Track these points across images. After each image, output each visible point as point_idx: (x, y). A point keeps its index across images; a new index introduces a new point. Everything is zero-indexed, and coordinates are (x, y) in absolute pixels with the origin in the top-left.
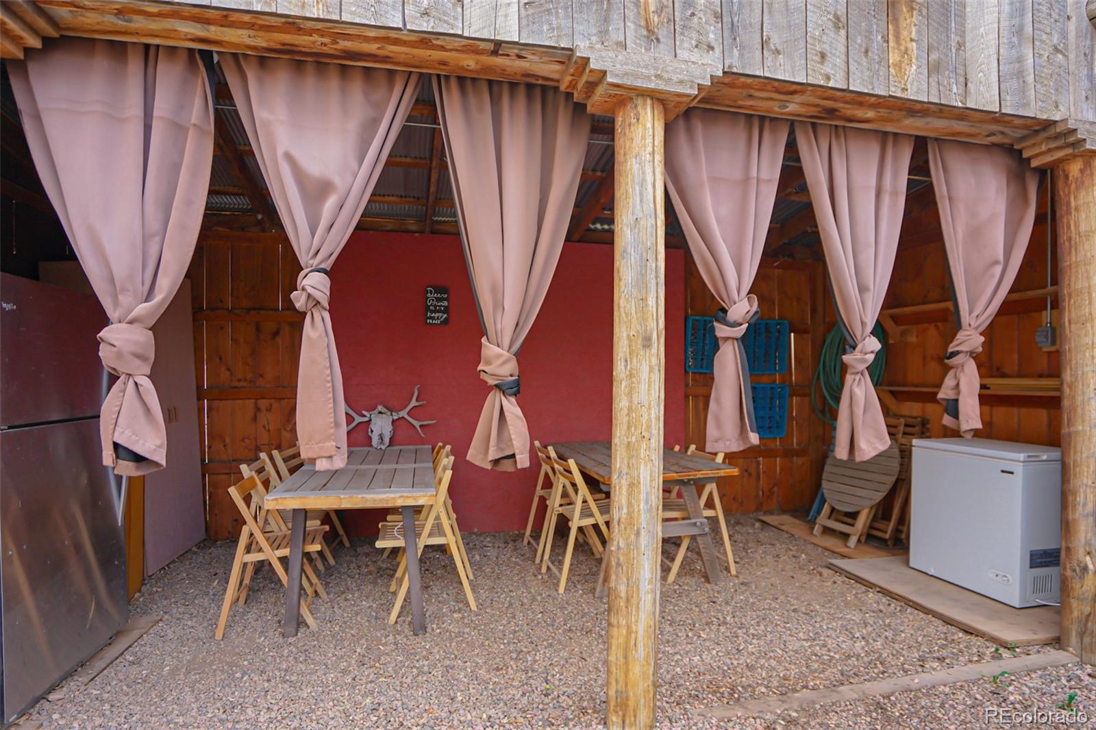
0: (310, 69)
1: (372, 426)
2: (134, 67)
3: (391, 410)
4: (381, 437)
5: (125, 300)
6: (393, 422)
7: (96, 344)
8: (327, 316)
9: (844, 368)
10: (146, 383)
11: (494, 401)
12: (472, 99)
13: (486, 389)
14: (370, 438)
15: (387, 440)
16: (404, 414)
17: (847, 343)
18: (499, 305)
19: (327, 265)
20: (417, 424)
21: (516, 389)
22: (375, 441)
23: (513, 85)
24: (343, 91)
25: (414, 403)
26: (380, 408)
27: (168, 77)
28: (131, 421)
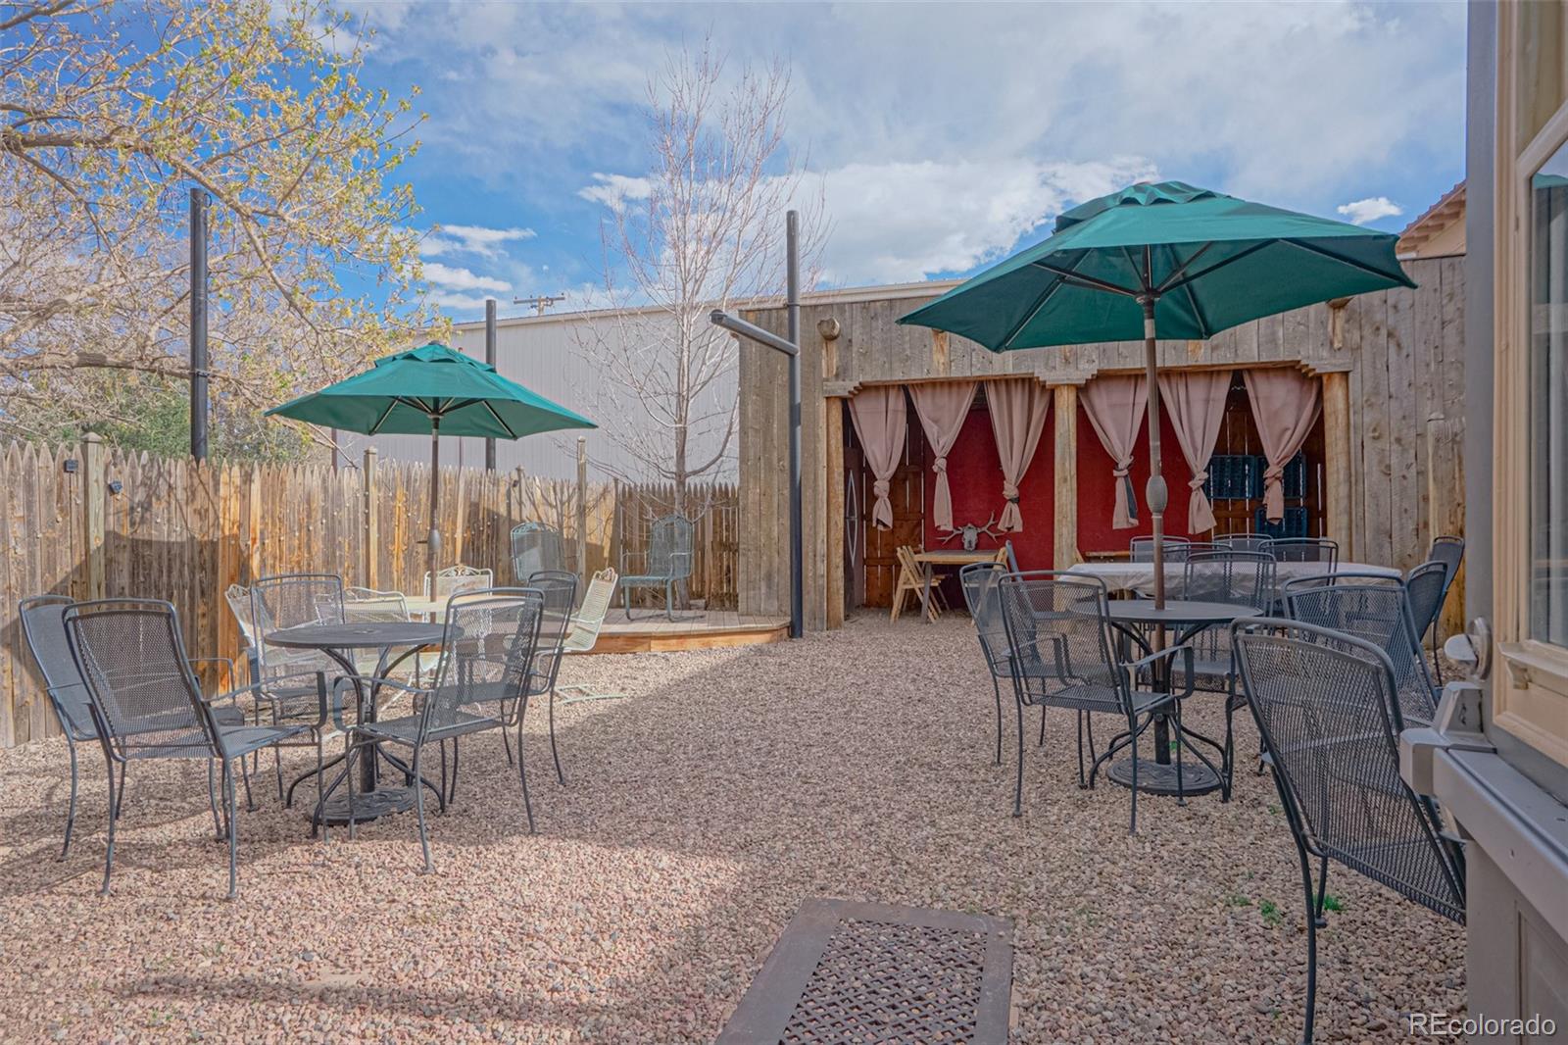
0: (938, 387)
1: (964, 536)
2: (883, 393)
3: (976, 526)
4: (970, 542)
5: (882, 473)
6: (978, 534)
7: (872, 487)
8: (945, 475)
9: (1190, 490)
10: (887, 499)
11: (1009, 505)
12: (999, 387)
13: (1005, 501)
14: (963, 544)
15: (973, 545)
16: (985, 529)
17: (1190, 476)
19: (946, 455)
20: (993, 536)
21: (1017, 501)
22: (966, 546)
23: (1016, 380)
24: (950, 393)
25: (991, 522)
26: (969, 525)
27: (892, 394)
28: (883, 512)
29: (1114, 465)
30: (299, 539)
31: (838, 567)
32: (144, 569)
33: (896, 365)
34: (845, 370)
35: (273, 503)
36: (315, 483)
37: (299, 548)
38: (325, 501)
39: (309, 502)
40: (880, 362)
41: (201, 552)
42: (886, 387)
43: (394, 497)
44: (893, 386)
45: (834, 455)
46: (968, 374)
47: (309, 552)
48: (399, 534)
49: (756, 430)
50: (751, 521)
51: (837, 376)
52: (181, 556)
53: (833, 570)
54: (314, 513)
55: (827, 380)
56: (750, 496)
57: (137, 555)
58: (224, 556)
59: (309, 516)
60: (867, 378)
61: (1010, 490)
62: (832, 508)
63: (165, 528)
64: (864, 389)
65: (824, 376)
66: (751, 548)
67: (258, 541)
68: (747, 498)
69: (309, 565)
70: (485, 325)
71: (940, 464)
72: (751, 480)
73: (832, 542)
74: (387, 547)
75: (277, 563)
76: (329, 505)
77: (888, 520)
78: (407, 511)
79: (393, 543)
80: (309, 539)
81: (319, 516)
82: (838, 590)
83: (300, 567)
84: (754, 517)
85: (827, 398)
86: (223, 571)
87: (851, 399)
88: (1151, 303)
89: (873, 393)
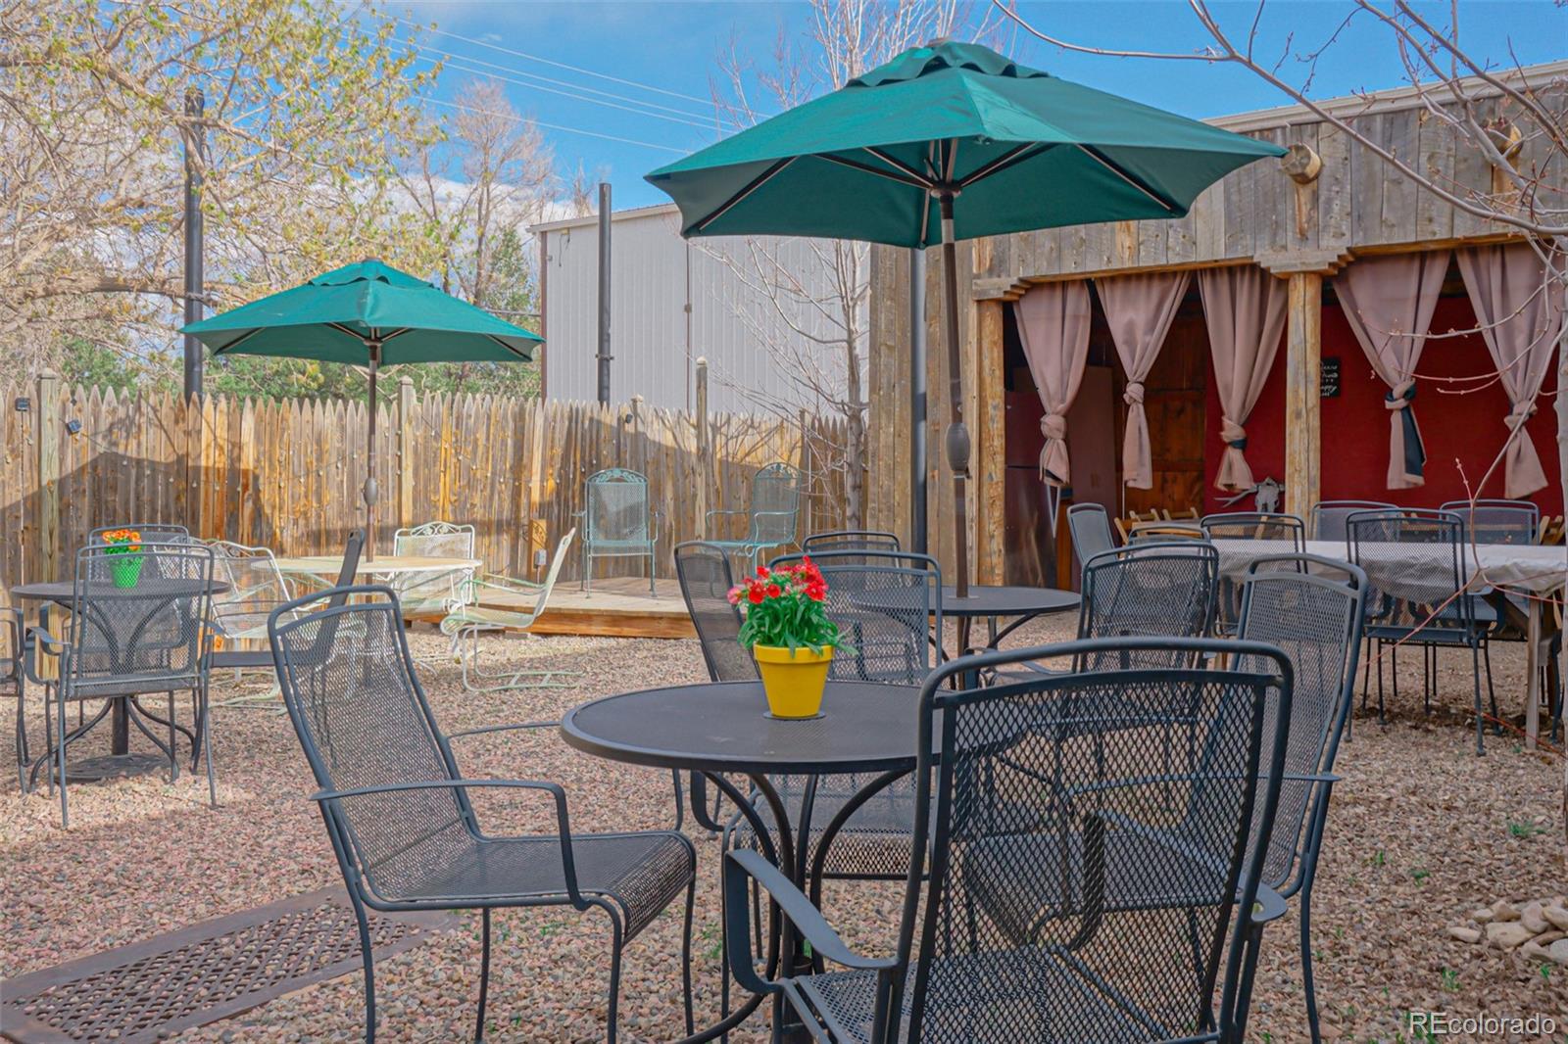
1: (1258, 497)
2: (1058, 293)
5: (1054, 404)
7: (1040, 423)
8: (1141, 407)
10: (1061, 442)
11: (1230, 451)
12: (1218, 278)
13: (1224, 445)
18: (1229, 396)
19: (1142, 379)
21: (1243, 445)
24: (1149, 287)
26: (1267, 480)
27: (1072, 293)
28: (1054, 460)
29: (1385, 390)
30: (306, 487)
31: (992, 537)
32: (107, 516)
33: (1066, 252)
34: (1002, 262)
35: (271, 443)
36: (327, 421)
37: (306, 497)
38: (342, 440)
39: (319, 442)
40: (1047, 249)
41: (178, 498)
42: (1062, 284)
43: (437, 437)
44: (1074, 282)
45: (988, 380)
46: (1163, 262)
47: (319, 501)
48: (445, 481)
49: (890, 348)
50: (883, 470)
51: (991, 271)
52: (153, 502)
53: (985, 541)
54: (326, 456)
55: (978, 276)
56: (882, 437)
57: (99, 501)
58: (206, 504)
59: (320, 459)
60: (1030, 273)
61: (1232, 430)
62: (984, 453)
63: (134, 472)
64: (1031, 286)
65: (975, 271)
66: (883, 506)
67: (251, 487)
68: (877, 439)
69: (319, 517)
70: (597, 221)
71: (1134, 391)
72: (884, 416)
73: (985, 501)
74: (427, 498)
75: (277, 513)
76: (348, 445)
77: (1061, 470)
78: (457, 454)
79: (436, 492)
80: (319, 487)
81: (333, 459)
82: (992, 568)
83: (306, 519)
84: (887, 466)
85: (979, 302)
86: (206, 521)
87: (1017, 302)
88: (947, 200)
89: (1045, 294)
